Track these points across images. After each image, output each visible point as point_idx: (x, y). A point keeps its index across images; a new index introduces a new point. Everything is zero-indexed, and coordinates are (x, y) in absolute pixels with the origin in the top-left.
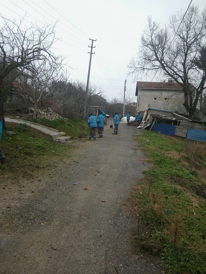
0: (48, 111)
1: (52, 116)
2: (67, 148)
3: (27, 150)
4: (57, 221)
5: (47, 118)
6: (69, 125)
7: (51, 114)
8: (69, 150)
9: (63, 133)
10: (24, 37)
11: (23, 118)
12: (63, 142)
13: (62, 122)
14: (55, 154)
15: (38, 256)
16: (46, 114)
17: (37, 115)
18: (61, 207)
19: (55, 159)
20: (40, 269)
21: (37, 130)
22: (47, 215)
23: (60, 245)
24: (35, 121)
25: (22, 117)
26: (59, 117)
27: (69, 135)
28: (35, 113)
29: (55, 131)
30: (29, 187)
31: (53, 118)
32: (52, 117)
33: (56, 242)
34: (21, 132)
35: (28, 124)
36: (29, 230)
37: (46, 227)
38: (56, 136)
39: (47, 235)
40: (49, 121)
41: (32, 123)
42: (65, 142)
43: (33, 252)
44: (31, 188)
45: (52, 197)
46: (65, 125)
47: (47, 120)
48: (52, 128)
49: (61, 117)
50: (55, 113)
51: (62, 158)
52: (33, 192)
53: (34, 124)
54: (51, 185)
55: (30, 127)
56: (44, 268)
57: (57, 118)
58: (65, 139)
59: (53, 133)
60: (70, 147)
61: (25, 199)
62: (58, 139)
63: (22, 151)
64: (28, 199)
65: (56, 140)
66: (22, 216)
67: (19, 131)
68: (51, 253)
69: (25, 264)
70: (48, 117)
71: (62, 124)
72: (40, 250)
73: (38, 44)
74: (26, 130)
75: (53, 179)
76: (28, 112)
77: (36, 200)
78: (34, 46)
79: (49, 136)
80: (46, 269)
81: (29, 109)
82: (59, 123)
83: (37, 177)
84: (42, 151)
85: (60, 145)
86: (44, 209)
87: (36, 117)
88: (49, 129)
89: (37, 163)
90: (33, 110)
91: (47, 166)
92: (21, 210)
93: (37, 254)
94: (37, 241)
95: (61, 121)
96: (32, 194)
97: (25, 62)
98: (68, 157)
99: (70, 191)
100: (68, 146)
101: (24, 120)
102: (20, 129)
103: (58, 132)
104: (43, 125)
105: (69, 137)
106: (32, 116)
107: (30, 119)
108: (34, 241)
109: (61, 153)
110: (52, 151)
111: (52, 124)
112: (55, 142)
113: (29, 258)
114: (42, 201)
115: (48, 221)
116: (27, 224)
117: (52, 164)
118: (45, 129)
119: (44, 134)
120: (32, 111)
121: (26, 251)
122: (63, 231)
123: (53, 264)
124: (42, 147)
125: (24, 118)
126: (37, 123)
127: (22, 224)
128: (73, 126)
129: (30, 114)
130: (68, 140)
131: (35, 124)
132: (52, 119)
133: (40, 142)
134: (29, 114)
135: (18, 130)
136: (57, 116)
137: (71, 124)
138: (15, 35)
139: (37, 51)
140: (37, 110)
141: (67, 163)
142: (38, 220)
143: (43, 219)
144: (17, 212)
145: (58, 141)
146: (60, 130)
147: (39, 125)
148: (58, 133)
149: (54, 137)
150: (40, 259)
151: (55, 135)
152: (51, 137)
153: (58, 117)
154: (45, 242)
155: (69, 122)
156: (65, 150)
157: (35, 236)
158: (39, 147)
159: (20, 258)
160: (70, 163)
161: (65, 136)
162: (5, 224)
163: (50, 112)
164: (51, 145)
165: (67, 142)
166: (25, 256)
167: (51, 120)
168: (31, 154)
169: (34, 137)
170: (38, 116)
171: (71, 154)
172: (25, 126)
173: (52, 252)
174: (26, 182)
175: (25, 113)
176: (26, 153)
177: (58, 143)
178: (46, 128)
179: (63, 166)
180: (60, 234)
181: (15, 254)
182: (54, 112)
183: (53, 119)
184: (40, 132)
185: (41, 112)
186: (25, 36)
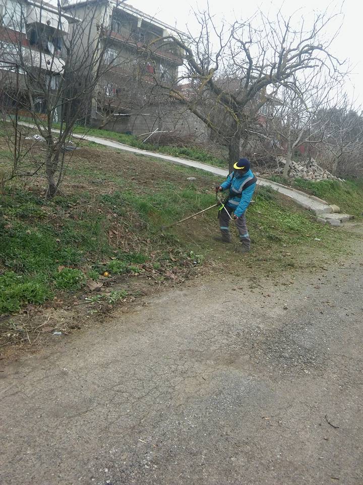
0: (309, 165)
1: (316, 174)
2: (343, 235)
3: (272, 233)
4: (334, 373)
5: (307, 178)
6: (348, 193)
7: (314, 171)
8: (349, 241)
9: (334, 207)
10: (287, 27)
11: (265, 175)
12: (336, 224)
13: (334, 186)
14: (321, 245)
15: (303, 429)
16: (305, 169)
17: (289, 172)
18: (341, 349)
19: (320, 255)
20: (308, 456)
21: (289, 199)
22: (314, 357)
23: (344, 421)
24: (286, 183)
25: (264, 173)
26: (329, 176)
27: (347, 212)
28: (287, 168)
29: (321, 202)
30: (279, 298)
31: (318, 177)
32: (316, 176)
33: (335, 413)
34: (262, 200)
35: (274, 187)
36: (283, 377)
37: (314, 378)
38: (322, 212)
39: (318, 395)
40: (311, 184)
41: (282, 186)
42: (339, 224)
43: (293, 420)
44: (281, 301)
45: (321, 326)
46: (340, 192)
47: (306, 180)
48: (315, 197)
49: (333, 176)
50: (321, 169)
51: (336, 255)
52: (285, 309)
53: (283, 187)
54: (317, 301)
55: (277, 192)
56: (316, 456)
57: (326, 178)
58: (339, 219)
59: (318, 206)
60: (350, 235)
61: (273, 318)
62: (326, 219)
63: (263, 234)
64: (279, 320)
65: (323, 219)
66: (269, 348)
67: (259, 198)
68: (327, 431)
69: (281, 437)
70: (309, 177)
71: (334, 189)
72: (306, 420)
73: (311, 38)
74: (270, 198)
75: (321, 291)
76: (275, 166)
77: (293, 325)
78: (301, 43)
79: (309, 210)
80: (319, 459)
81: (277, 159)
82: (330, 187)
83: (291, 283)
84: (297, 236)
85: (329, 229)
86: (308, 345)
87: (288, 175)
88: (309, 198)
89: (289, 258)
90: (284, 162)
91: (308, 266)
92: (267, 337)
93: (301, 426)
94: (300, 402)
95: (332, 185)
96: (285, 311)
97: (284, 73)
98: (348, 254)
99: (357, 322)
100: (345, 232)
101: (267, 179)
102: (262, 195)
103: (326, 204)
104: (299, 190)
105: (346, 216)
106: (282, 173)
107: (277, 178)
108: (294, 399)
109: (333, 245)
110: (316, 239)
111: (316, 190)
112: (319, 222)
113: (287, 429)
114: (302, 328)
115: (316, 368)
116: (280, 365)
117: (316, 263)
118: (302, 196)
119: (300, 207)
120: (282, 165)
121: (281, 414)
122: (347, 395)
123: (332, 454)
124: (297, 230)
125: (268, 176)
126: (289, 185)
127: (270, 363)
128: (355, 195)
129: (279, 169)
130: (345, 222)
131: (285, 188)
132: (316, 179)
133: (293, 221)
134: (276, 170)
135: (258, 196)
136: (325, 175)
137: (351, 190)
138: (272, 25)
139: (306, 52)
140: (291, 162)
141: (346, 265)
142: (298, 362)
143: (308, 363)
144: (261, 338)
145: (326, 221)
146: (330, 201)
147: (292, 190)
148: (326, 207)
149: (317, 213)
150: (308, 436)
151: (321, 210)
152: (313, 212)
153: (328, 178)
154: (314, 406)
155: (348, 187)
156: (341, 239)
157: (295, 391)
158: (292, 229)
159: (271, 424)
160: (352, 267)
161: (339, 212)
162: (243, 355)
163: (314, 167)
164: (313, 228)
165: (342, 225)
166: (280, 422)
167: (313, 181)
168: (278, 240)
169: (283, 210)
170: (290, 174)
171: (353, 249)
172: (269, 190)
173: (329, 430)
174: (272, 289)
175: (269, 167)
176: (270, 238)
177: (326, 224)
178: (304, 195)
179: (338, 270)
180: (341, 399)
181: (263, 413)
182: (320, 167)
183: (318, 180)
184: (293, 202)
185: (297, 166)
186: (288, 24)
